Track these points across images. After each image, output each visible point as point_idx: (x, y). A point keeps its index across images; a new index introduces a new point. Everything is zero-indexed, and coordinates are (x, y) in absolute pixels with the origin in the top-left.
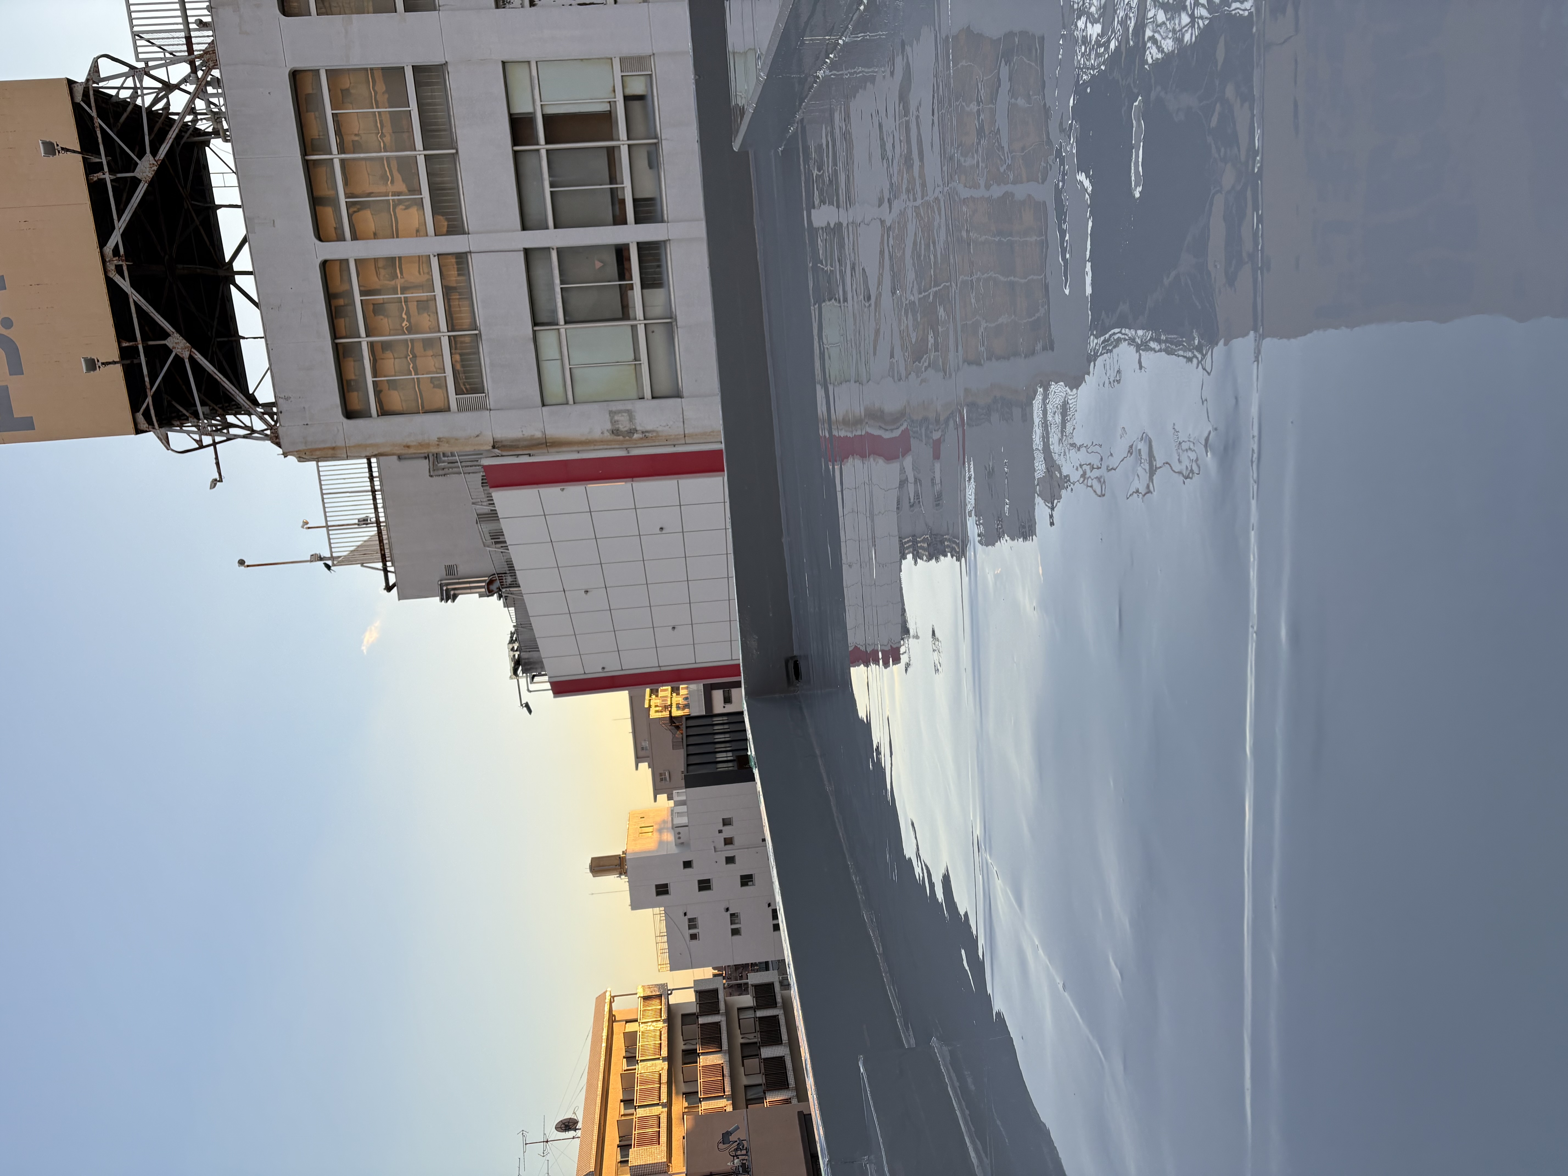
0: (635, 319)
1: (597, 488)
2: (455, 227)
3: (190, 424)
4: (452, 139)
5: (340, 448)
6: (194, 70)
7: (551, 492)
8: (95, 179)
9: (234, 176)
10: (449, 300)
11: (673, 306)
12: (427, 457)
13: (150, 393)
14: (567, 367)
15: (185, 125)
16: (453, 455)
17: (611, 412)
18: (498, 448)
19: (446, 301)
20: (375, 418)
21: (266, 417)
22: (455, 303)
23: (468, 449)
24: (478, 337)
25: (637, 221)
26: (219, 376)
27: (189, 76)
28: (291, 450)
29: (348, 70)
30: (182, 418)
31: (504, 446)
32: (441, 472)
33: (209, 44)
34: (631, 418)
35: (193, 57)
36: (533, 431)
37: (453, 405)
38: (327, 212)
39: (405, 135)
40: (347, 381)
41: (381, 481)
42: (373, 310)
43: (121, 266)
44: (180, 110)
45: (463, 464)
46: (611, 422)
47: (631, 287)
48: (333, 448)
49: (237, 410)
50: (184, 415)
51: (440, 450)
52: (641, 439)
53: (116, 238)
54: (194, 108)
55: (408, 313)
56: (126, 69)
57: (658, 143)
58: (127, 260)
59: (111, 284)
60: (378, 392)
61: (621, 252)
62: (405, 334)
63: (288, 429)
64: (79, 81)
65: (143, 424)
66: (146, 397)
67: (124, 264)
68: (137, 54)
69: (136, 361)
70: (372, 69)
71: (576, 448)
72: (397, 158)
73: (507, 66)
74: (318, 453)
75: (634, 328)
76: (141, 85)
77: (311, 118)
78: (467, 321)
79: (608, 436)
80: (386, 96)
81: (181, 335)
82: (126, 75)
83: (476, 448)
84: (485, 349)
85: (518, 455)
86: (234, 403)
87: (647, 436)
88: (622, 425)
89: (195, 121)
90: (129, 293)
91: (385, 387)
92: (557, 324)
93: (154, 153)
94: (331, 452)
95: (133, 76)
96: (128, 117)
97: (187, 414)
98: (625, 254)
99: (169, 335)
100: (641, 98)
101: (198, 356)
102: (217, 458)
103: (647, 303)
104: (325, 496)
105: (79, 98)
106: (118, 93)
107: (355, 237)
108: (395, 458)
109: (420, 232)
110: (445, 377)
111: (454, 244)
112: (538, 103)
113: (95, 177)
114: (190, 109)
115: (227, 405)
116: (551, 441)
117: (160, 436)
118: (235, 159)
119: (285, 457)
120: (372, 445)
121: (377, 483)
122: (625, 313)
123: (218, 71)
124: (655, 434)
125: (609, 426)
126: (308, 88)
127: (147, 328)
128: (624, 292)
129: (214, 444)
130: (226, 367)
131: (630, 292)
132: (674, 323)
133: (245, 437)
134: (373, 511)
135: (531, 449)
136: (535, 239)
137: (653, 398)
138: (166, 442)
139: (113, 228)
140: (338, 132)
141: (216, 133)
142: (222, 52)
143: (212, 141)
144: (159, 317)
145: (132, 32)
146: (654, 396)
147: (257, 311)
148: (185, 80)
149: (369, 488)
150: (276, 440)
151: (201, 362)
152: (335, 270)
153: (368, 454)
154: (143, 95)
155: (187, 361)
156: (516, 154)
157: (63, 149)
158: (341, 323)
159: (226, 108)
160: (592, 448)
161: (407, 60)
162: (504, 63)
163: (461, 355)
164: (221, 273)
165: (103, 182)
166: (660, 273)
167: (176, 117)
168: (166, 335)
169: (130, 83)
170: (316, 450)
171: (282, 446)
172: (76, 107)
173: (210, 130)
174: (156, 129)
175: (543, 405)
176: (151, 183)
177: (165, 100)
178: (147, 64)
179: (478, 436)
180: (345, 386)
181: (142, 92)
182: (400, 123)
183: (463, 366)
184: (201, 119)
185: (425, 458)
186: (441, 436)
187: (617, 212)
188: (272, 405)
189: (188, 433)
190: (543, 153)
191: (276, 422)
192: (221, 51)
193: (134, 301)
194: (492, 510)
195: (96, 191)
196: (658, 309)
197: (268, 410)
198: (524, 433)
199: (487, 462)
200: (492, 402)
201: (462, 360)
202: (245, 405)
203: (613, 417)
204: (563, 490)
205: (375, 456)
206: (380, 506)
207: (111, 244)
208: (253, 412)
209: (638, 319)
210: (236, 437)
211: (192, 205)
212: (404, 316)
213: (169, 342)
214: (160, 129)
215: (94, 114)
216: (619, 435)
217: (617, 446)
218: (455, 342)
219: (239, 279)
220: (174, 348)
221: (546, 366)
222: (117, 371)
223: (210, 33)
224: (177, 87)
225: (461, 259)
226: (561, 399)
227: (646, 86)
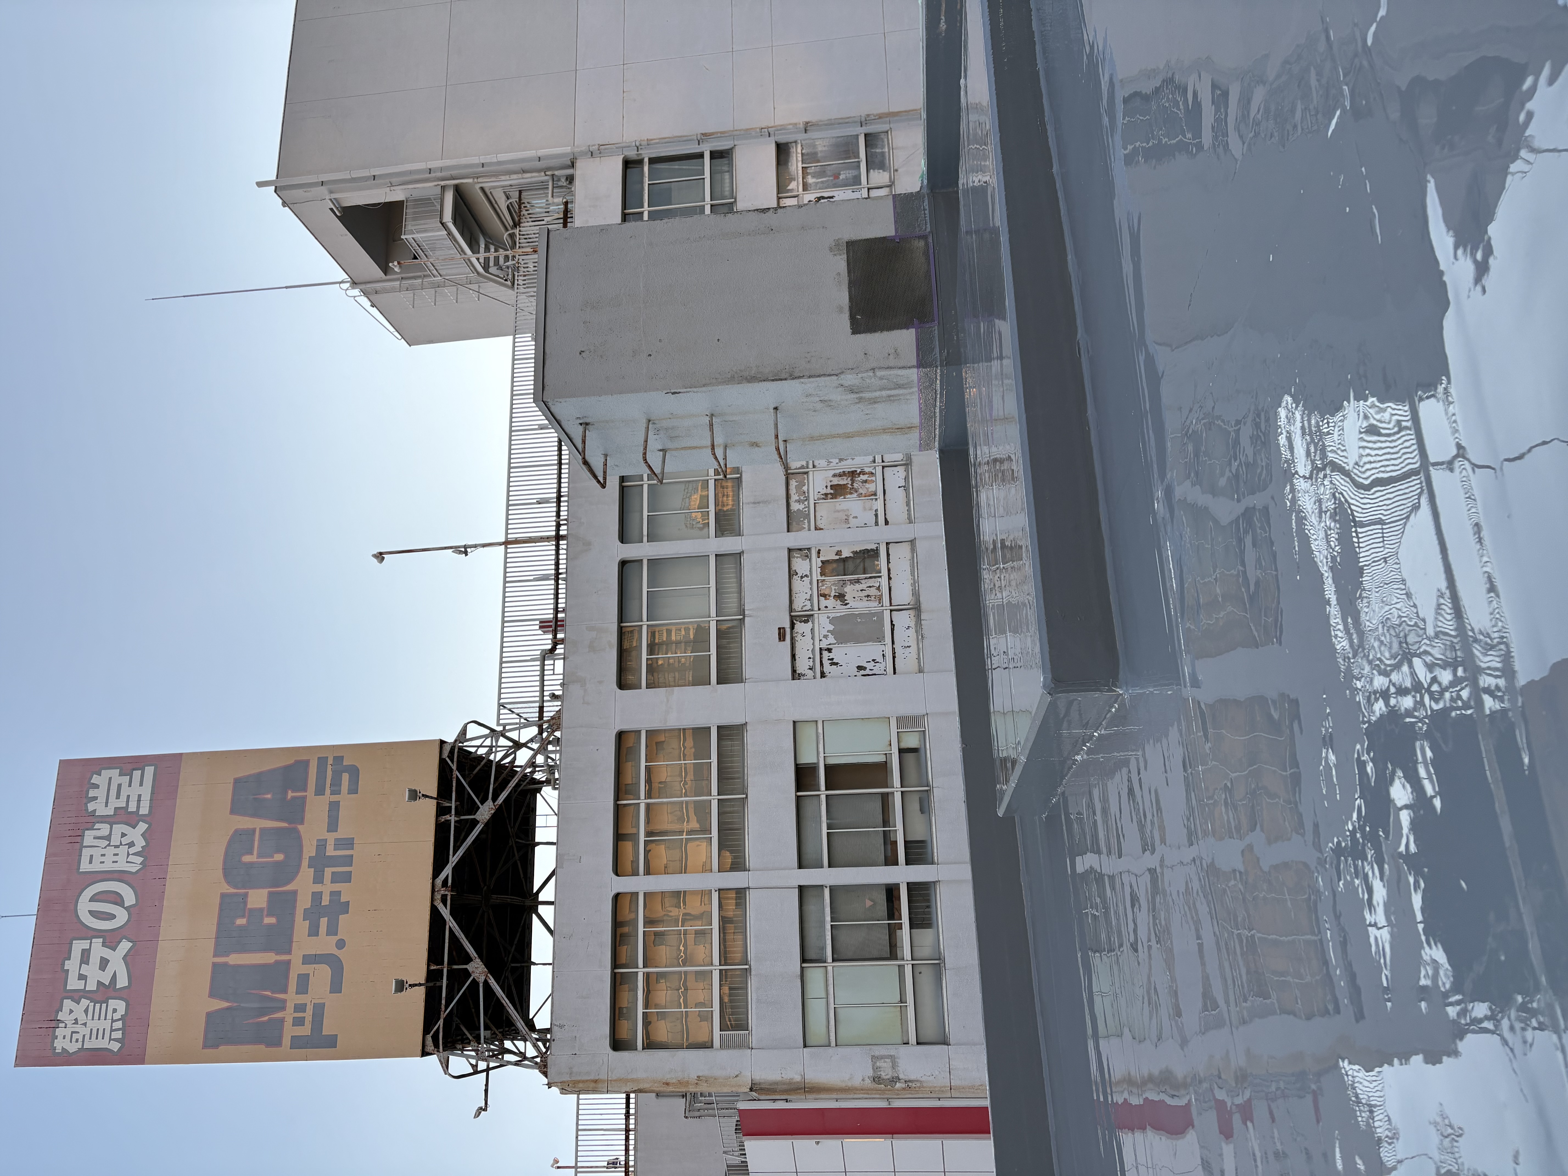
0: (903, 959)
1: (853, 1143)
2: (738, 865)
3: (470, 1048)
4: (744, 785)
5: (602, 1081)
6: (541, 732)
7: (805, 1145)
8: (443, 820)
9: (556, 817)
10: (724, 933)
11: (942, 947)
12: (684, 1096)
13: (443, 1015)
14: (832, 1006)
15: (525, 775)
16: (710, 1095)
17: (873, 1057)
18: (756, 1091)
19: (722, 935)
20: (640, 1051)
21: (540, 1044)
22: (729, 937)
23: (726, 1090)
24: (747, 971)
25: (908, 863)
26: (506, 1001)
27: (536, 736)
28: (556, 1081)
29: (665, 730)
30: (466, 1041)
31: (761, 1089)
32: (697, 1114)
33: (557, 712)
34: (894, 1066)
35: (542, 721)
36: (793, 1074)
37: (717, 1042)
38: (627, 846)
39: (704, 783)
40: (620, 1008)
41: (636, 1120)
42: (654, 940)
43: (447, 895)
44: (523, 764)
45: (720, 1106)
46: (873, 1068)
47: (900, 926)
48: (596, 1081)
49: (514, 1035)
50: (468, 1038)
51: (698, 1090)
52: (904, 1089)
53: (448, 871)
54: (535, 762)
55: (685, 946)
56: (487, 732)
57: (930, 790)
58: (452, 891)
59: (434, 911)
60: (647, 1023)
61: (891, 892)
62: (680, 966)
63: (559, 1057)
64: (449, 741)
65: (430, 1047)
66: (439, 1019)
67: (449, 894)
68: (499, 719)
69: (438, 984)
70: (684, 729)
71: (834, 1096)
72: (695, 802)
73: (797, 725)
74: (581, 1085)
75: (901, 968)
76: (497, 744)
77: (628, 767)
78: (738, 956)
79: (868, 1083)
80: (693, 750)
81: (482, 961)
82: (486, 737)
83: (734, 1089)
84: (753, 984)
85: (775, 1100)
86: (513, 1028)
87: (910, 1086)
88: (884, 1071)
89: (533, 772)
90: (447, 920)
91: (654, 1019)
92: (825, 962)
93: (494, 799)
94: (592, 1085)
95: (492, 737)
96: (480, 770)
97: (471, 1038)
98: (895, 893)
99: (472, 960)
100: (914, 750)
101: (492, 982)
102: (487, 1085)
103: (915, 943)
104: (580, 1133)
105: (445, 755)
106: (477, 750)
107: (648, 872)
108: (654, 1094)
109: (706, 869)
110: (712, 1011)
111: (735, 880)
112: (822, 755)
113: (443, 819)
114: (532, 763)
115: (507, 1029)
116: (810, 1086)
117: (442, 1060)
118: (559, 804)
119: (549, 1088)
120: (633, 1080)
121: (632, 1121)
122: (893, 953)
123: (560, 732)
124: (918, 1085)
125: (870, 1073)
126: (630, 742)
127: (454, 953)
128: (893, 931)
129: (488, 1070)
130: (514, 992)
131: (898, 931)
132: (943, 965)
133: (517, 1064)
134: (623, 1153)
135: (789, 1094)
136: (810, 877)
137: (918, 1043)
138: (445, 1065)
139: (448, 862)
140: (649, 781)
141: (548, 782)
142: (565, 720)
143: (544, 788)
144: (467, 943)
145: (499, 703)
146: (919, 1041)
147: (550, 939)
148: (531, 740)
149: (624, 1127)
150: (544, 1069)
151: (493, 987)
152: (625, 903)
153: (628, 1090)
154: (497, 752)
155: (481, 985)
156: (798, 798)
157: (423, 795)
158: (624, 950)
159: (560, 762)
160: (851, 1096)
161: (713, 721)
162: (794, 722)
163: (730, 989)
164: (528, 903)
165: (448, 822)
166: (929, 913)
167: (518, 769)
168: (468, 959)
169: (488, 742)
170: (579, 1082)
171: (549, 1076)
172: (442, 763)
173: (544, 779)
174: (500, 779)
175: (805, 1046)
176: (487, 825)
177: (513, 756)
178: (504, 728)
179: (737, 1076)
180: (616, 1013)
181: (496, 749)
182: (701, 773)
183: (731, 1001)
184: (539, 771)
185: (683, 1096)
186: (700, 1074)
187: (889, 854)
188: (548, 1031)
189: (468, 1057)
190: (823, 798)
191: (547, 1049)
192: (565, 717)
193: (450, 927)
194: (742, 1162)
195: (441, 830)
196: (925, 950)
197: (542, 1035)
198: (783, 1076)
199: (743, 1105)
200: (754, 1041)
201: (730, 995)
202: (524, 1031)
203: (875, 1063)
204: (818, 1143)
205: (634, 1092)
206: (631, 1147)
207: (442, 876)
208: (529, 1039)
209: (905, 959)
210: (509, 1063)
211: (516, 843)
212: (682, 948)
213: (470, 967)
214: (504, 779)
215: (454, 767)
216: (880, 1084)
217: (878, 1096)
218: (726, 975)
219: (541, 909)
220: (473, 972)
221: (810, 1004)
222: (421, 992)
223: (559, 703)
224: (525, 745)
225: (741, 893)
226: (823, 1041)
227: (920, 741)
